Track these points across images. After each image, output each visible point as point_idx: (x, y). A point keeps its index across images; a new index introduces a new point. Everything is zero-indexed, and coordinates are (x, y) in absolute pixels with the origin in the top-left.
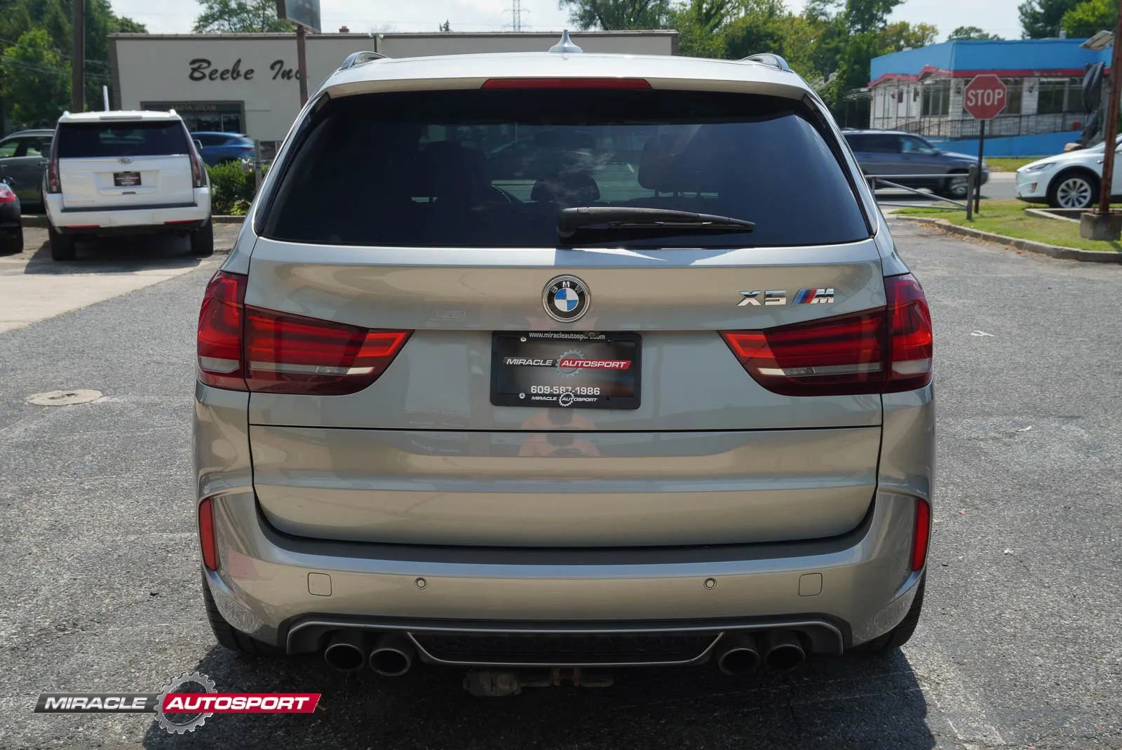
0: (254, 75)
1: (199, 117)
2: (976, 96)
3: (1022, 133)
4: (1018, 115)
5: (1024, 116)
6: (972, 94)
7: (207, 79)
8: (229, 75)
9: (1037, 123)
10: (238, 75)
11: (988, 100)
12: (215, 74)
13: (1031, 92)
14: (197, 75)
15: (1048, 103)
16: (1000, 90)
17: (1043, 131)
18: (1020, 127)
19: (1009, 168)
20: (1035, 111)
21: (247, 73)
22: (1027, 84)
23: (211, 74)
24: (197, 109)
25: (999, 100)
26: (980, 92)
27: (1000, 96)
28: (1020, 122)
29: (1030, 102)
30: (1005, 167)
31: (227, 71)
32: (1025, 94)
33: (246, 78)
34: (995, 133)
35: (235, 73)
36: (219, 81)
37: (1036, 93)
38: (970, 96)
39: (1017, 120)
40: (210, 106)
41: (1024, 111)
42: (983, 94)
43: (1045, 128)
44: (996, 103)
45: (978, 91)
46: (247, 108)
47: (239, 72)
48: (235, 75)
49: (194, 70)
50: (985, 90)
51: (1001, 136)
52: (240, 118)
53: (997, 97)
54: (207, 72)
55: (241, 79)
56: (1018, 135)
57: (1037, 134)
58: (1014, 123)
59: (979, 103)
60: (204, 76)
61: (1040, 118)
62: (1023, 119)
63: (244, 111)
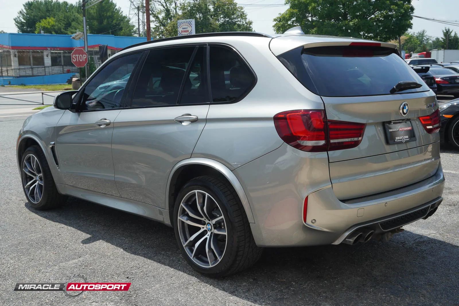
2: (76, 57)
3: (47, 74)
4: (44, 66)
5: (46, 67)
6: (74, 56)
9: (52, 70)
11: (81, 59)
13: (47, 56)
15: (55, 61)
16: (85, 55)
17: (55, 74)
18: (45, 72)
19: (49, 89)
20: (51, 65)
22: (45, 53)
25: (85, 59)
26: (77, 55)
27: (86, 57)
28: (45, 69)
29: (48, 61)
30: (47, 89)
32: (45, 57)
34: (35, 74)
37: (50, 57)
38: (74, 57)
39: (43, 69)
41: (46, 65)
42: (79, 56)
43: (56, 72)
44: (84, 60)
45: (76, 55)
50: (79, 54)
51: (38, 76)
53: (84, 58)
56: (45, 75)
57: (53, 74)
58: (43, 70)
59: (78, 61)
61: (53, 68)
62: (46, 68)
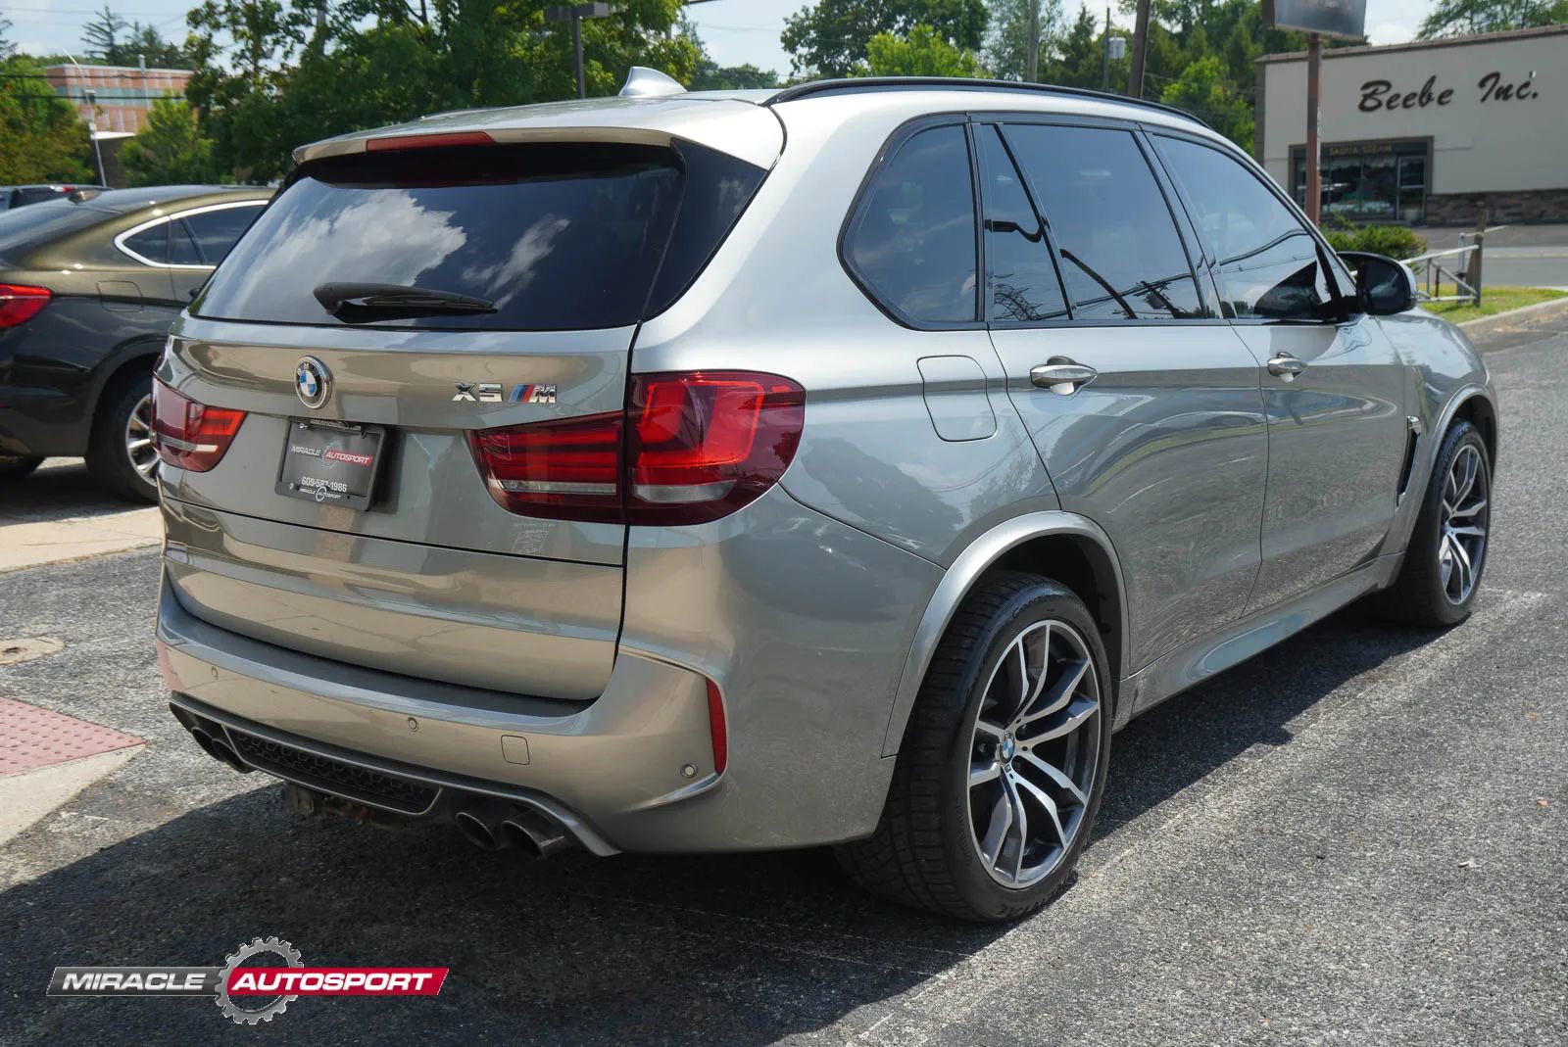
0: (1453, 97)
1: (1368, 162)
7: (1384, 108)
8: (1416, 100)
10: (1430, 99)
12: (1396, 100)
14: (1370, 103)
21: (1441, 96)
23: (1389, 102)
24: (1365, 151)
31: (1414, 95)
33: (1440, 102)
35: (1425, 97)
36: (1400, 110)
40: (1384, 145)
46: (1436, 146)
47: (1430, 95)
48: (1424, 100)
49: (1366, 97)
52: (1425, 161)
54: (1384, 98)
55: (1434, 104)
60: (1379, 104)
63: (1432, 150)
